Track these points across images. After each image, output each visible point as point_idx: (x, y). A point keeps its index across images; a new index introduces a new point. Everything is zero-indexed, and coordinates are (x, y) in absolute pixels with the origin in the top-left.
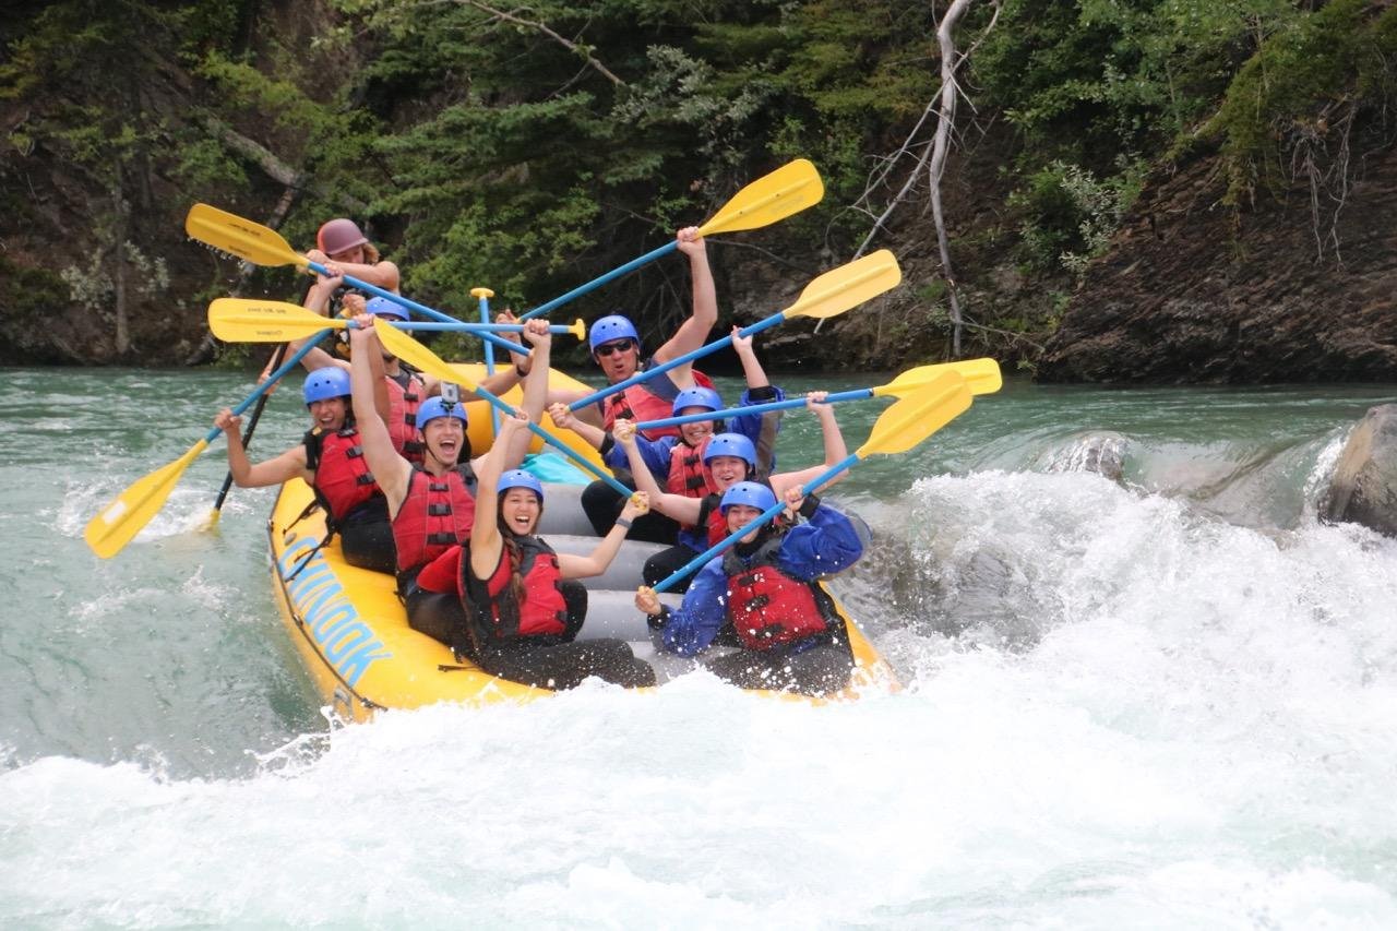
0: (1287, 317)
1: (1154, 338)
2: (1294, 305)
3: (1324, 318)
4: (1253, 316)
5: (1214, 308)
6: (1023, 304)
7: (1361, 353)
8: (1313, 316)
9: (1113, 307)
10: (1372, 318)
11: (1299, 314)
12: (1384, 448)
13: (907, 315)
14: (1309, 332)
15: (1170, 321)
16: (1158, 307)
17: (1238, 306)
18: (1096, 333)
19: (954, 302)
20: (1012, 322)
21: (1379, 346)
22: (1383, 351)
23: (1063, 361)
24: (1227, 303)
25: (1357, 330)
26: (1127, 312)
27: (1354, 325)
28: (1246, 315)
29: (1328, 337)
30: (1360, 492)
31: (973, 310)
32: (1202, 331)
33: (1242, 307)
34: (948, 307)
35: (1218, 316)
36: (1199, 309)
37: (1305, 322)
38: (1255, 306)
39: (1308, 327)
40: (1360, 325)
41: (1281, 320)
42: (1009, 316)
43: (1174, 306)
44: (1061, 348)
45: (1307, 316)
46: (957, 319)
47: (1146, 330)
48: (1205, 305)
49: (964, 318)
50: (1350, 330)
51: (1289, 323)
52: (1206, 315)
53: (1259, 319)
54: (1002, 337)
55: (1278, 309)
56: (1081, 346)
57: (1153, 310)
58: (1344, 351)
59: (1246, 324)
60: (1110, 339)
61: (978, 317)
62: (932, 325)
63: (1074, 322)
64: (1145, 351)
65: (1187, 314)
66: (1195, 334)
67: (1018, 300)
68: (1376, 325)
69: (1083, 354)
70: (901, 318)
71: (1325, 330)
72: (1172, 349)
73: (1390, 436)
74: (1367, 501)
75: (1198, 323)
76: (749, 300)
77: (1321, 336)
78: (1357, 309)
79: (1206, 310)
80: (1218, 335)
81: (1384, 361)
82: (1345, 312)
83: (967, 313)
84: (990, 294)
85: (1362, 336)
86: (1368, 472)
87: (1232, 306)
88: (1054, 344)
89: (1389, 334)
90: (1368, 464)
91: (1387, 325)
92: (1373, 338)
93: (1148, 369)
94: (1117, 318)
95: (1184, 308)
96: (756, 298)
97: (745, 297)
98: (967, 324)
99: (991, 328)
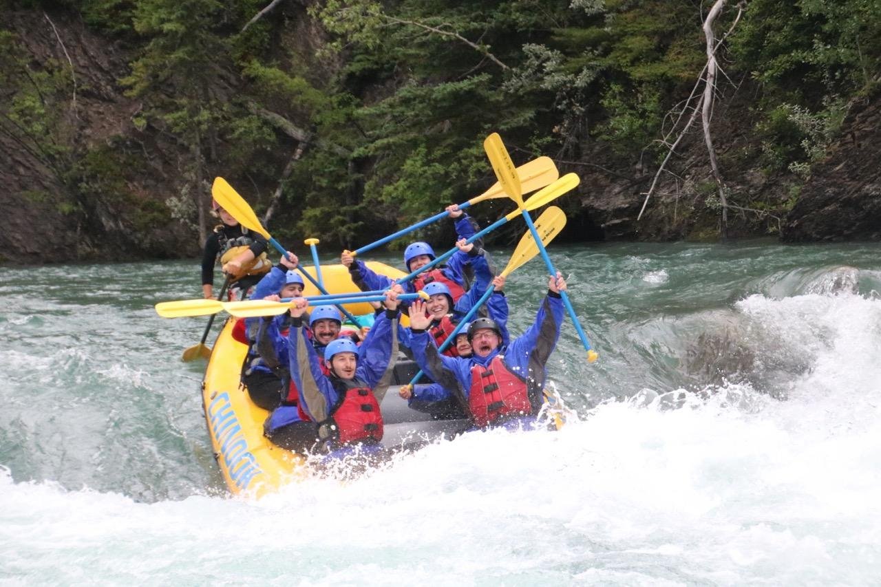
1: (857, 209)
6: (767, 193)
9: (830, 191)
13: (692, 203)
15: (867, 198)
16: (859, 189)
18: (819, 208)
19: (722, 193)
20: (759, 204)
23: (800, 226)
26: (839, 194)
31: (735, 197)
34: (718, 197)
42: (758, 200)
43: (869, 188)
44: (797, 218)
46: (724, 203)
47: (852, 204)
49: (729, 203)
54: (753, 214)
56: (810, 216)
57: (856, 192)
61: (738, 202)
62: (710, 208)
63: (805, 202)
64: (851, 217)
67: (763, 190)
69: (812, 221)
70: (689, 205)
72: (869, 216)
76: (591, 198)
83: (729, 200)
84: (746, 187)
93: (854, 228)
94: (833, 198)
95: (876, 190)
96: (596, 197)
97: (589, 196)
98: (731, 206)
99: (747, 208)
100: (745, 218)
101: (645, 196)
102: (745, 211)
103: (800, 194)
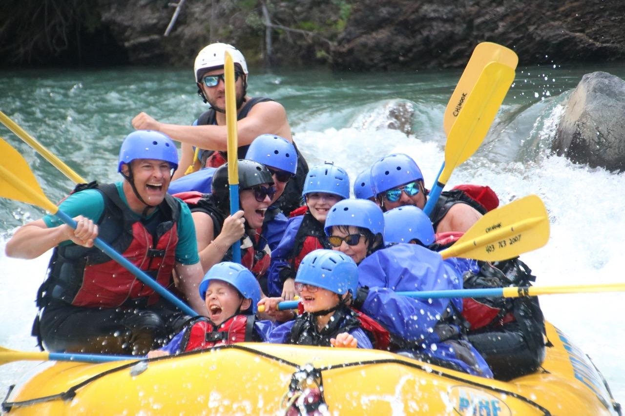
0: (507, 15)
1: (414, 33)
2: (512, 6)
3: (533, 16)
4: (484, 15)
5: (456, 10)
6: (315, 12)
7: (560, 39)
8: (526, 13)
9: (384, 11)
10: (567, 15)
11: (516, 12)
12: (595, 103)
13: (231, 21)
14: (523, 25)
15: (425, 20)
16: (416, 11)
17: (473, 9)
18: (373, 30)
19: (265, 10)
20: (308, 25)
21: (572, 34)
22: (575, 37)
23: (351, 51)
24: (464, 6)
25: (556, 23)
26: (394, 15)
27: (554, 19)
28: (478, 15)
29: (536, 29)
30: (579, 134)
31: (280, 16)
32: (448, 27)
33: (475, 9)
34: (261, 14)
35: (459, 16)
36: (445, 11)
37: (519, 19)
38: (484, 8)
39: (522, 22)
40: (558, 19)
41: (503, 18)
42: (306, 20)
43: (428, 9)
44: (349, 41)
45: (521, 14)
46: (268, 23)
47: (408, 27)
48: (449, 8)
49: (273, 22)
50: (552, 23)
51: (509, 19)
52: (451, 15)
53: (487, 17)
54: (301, 36)
55: (501, 10)
56: (363, 39)
57: (413, 12)
58: (548, 38)
59: (478, 21)
60: (382, 35)
61: (282, 21)
62: (250, 27)
63: (357, 23)
64: (408, 42)
65: (437, 15)
66: (443, 29)
67: (311, 8)
68: (569, 19)
69: (364, 45)
70: (227, 23)
71: (534, 24)
72: (427, 41)
73: (598, 94)
74: (584, 140)
75: (445, 21)
76: (113, 11)
77: (531, 28)
78: (556, 8)
79: (450, 11)
80: (459, 29)
81: (576, 45)
82: (548, 11)
83: (276, 18)
84: (291, 4)
85: (561, 27)
86: (584, 120)
87: (469, 8)
88: (343, 39)
89: (578, 25)
90: (585, 114)
91: (578, 19)
92: (568, 29)
93: (410, 55)
94: (388, 19)
95: (435, 11)
96: (118, 10)
97: (110, 9)
98: (275, 26)
99: (293, 29)
100: (290, 40)
101: (174, 9)
102: (291, 32)
103: (351, 14)
